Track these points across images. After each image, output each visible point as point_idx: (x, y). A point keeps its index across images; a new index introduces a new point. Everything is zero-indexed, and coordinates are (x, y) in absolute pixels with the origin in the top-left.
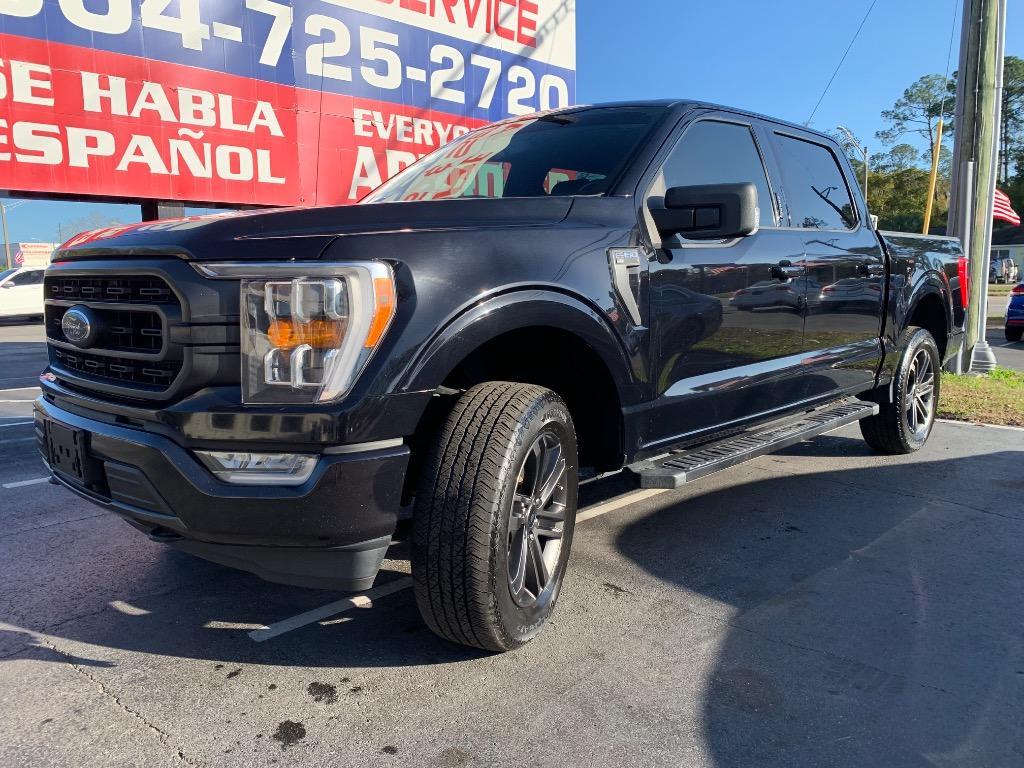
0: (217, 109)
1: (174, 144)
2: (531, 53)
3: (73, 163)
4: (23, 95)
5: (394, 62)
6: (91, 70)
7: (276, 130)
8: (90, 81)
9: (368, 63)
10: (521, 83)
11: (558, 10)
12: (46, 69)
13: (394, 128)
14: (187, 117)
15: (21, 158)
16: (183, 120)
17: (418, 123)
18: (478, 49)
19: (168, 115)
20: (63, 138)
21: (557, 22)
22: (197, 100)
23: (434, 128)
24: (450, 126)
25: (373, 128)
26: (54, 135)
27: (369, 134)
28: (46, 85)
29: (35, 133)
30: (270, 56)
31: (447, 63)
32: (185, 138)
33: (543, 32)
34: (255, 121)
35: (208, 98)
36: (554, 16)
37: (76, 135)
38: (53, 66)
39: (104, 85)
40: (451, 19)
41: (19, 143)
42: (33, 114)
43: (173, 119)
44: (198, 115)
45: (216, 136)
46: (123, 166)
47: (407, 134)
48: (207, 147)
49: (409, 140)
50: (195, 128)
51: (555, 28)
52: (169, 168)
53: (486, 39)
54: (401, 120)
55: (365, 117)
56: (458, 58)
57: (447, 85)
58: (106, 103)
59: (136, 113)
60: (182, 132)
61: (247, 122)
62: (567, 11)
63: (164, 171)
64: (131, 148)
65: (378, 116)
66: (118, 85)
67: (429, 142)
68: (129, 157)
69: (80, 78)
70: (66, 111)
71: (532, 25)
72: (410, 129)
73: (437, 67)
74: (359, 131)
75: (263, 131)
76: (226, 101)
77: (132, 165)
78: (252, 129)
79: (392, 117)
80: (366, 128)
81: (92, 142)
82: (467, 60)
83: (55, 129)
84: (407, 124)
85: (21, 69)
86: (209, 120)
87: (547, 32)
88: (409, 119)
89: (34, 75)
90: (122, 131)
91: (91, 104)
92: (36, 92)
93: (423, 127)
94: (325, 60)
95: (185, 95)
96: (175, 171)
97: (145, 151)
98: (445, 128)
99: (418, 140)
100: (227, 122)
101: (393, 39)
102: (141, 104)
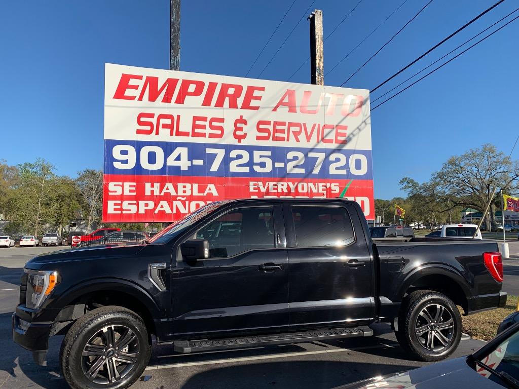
0: (192, 189)
1: (175, 203)
2: (343, 146)
3: (140, 212)
4: (127, 193)
5: (269, 162)
6: (148, 182)
7: (215, 193)
8: (148, 186)
9: (257, 164)
10: (338, 160)
11: (360, 125)
12: (134, 184)
13: (268, 187)
14: (180, 193)
15: (124, 212)
16: (179, 194)
17: (280, 184)
18: (312, 150)
19: (173, 193)
20: (137, 205)
21: (360, 130)
22: (184, 187)
23: (288, 185)
24: (296, 183)
25: (259, 188)
26: (135, 204)
27: (257, 191)
28: (134, 189)
29: (129, 204)
30: (215, 167)
31: (295, 158)
32: (179, 200)
33: (351, 136)
34: (207, 191)
35: (188, 186)
36: (358, 128)
37: (142, 203)
38: (137, 182)
39: (152, 186)
40: (298, 140)
41: (124, 208)
42: (129, 198)
43: (175, 194)
44: (184, 192)
45: (191, 198)
46: (156, 212)
47: (274, 189)
48: (187, 203)
49: (276, 191)
50: (183, 197)
51: (359, 133)
52: (172, 211)
53: (316, 145)
54: (271, 184)
55: (254, 185)
56: (301, 155)
57: (294, 167)
58: (152, 192)
59: (162, 194)
60: (178, 198)
61: (204, 192)
62: (366, 124)
63: (170, 212)
64: (160, 205)
65: (261, 184)
66: (157, 186)
67: (285, 191)
68: (159, 208)
69: (144, 185)
70: (140, 196)
71: (343, 135)
72: (276, 187)
73: (290, 160)
74: (252, 190)
75: (210, 195)
76: (196, 186)
77: (160, 211)
78: (205, 194)
79: (267, 183)
80: (255, 189)
81: (146, 205)
82: (306, 155)
83: (135, 202)
84: (274, 185)
85: (127, 185)
86: (188, 193)
87: (354, 135)
88: (275, 183)
89: (131, 186)
90: (157, 200)
91: (148, 193)
92: (131, 191)
93: (282, 185)
94: (237, 166)
95: (180, 186)
96: (175, 212)
97: (165, 206)
98: (294, 184)
99: (280, 191)
100: (196, 193)
101: (269, 153)
102: (164, 190)
